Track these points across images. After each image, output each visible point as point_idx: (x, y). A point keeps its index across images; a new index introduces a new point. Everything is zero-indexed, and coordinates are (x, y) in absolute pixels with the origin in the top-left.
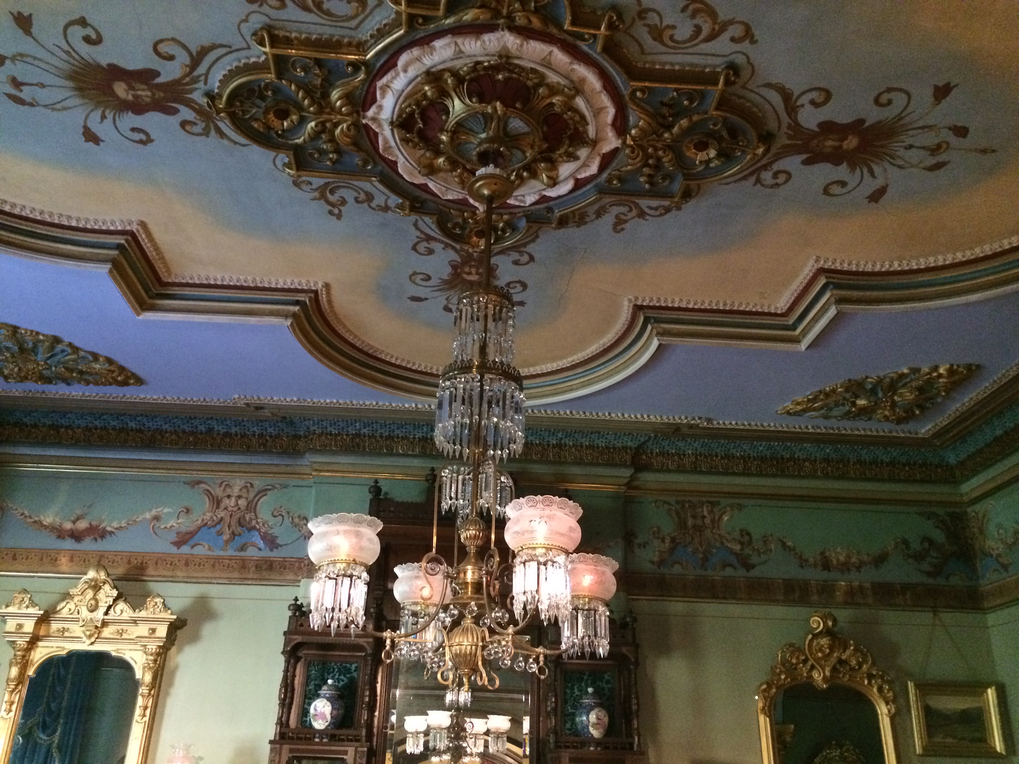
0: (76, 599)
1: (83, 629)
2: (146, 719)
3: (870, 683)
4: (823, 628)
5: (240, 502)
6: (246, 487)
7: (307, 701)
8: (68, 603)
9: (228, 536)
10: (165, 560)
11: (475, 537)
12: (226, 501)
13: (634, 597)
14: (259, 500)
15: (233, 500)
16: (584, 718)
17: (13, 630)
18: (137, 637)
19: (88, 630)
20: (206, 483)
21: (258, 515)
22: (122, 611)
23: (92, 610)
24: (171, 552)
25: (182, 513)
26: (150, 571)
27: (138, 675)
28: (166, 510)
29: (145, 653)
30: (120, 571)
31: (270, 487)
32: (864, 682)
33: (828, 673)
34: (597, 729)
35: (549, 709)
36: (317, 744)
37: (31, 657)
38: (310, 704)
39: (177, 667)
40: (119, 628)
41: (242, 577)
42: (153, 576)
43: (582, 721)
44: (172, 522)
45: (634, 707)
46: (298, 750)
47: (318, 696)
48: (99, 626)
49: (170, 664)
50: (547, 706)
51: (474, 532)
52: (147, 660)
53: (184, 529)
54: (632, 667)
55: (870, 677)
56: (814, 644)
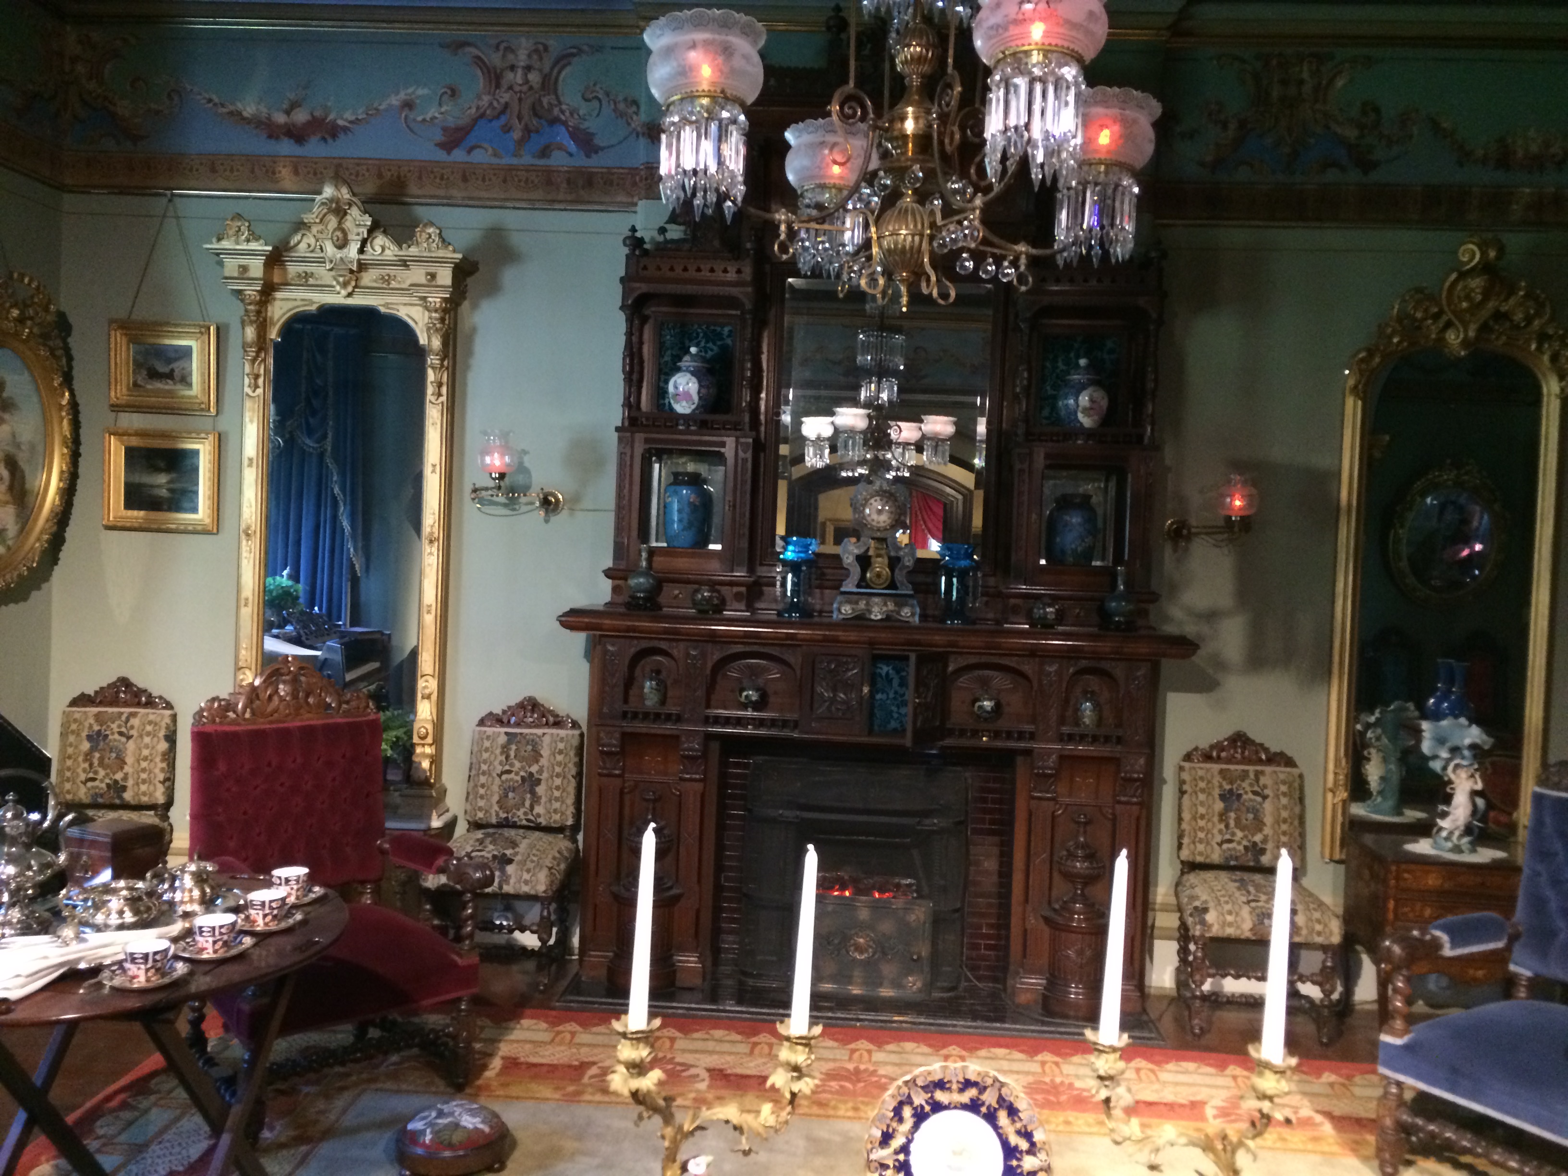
0: (314, 230)
1: (333, 273)
2: (443, 399)
3: (1539, 348)
4: (1479, 263)
5: (531, 77)
6: (536, 51)
7: (663, 377)
8: (303, 235)
9: (520, 134)
10: (432, 172)
11: (919, 60)
12: (509, 76)
13: (1165, 221)
14: (559, 72)
15: (520, 72)
16: (1071, 402)
17: (236, 275)
18: (412, 285)
19: (341, 276)
20: (476, 47)
21: (562, 99)
22: (383, 250)
23: (342, 245)
24: (437, 159)
25: (445, 97)
26: (413, 189)
27: (423, 340)
28: (421, 92)
29: (427, 308)
30: (370, 188)
31: (574, 51)
32: (1530, 346)
33: (1471, 334)
34: (1089, 416)
35: (1018, 390)
36: (681, 433)
37: (269, 314)
38: (667, 382)
39: (474, 330)
40: (384, 272)
41: (549, 197)
42: (418, 197)
43: (1067, 405)
44: (432, 112)
45: (1150, 385)
46: (654, 441)
47: (678, 370)
48: (355, 268)
49: (464, 325)
50: (1014, 386)
51: (918, 49)
52: (430, 318)
53: (451, 122)
54: (1152, 327)
55: (1543, 337)
56: (1459, 288)
